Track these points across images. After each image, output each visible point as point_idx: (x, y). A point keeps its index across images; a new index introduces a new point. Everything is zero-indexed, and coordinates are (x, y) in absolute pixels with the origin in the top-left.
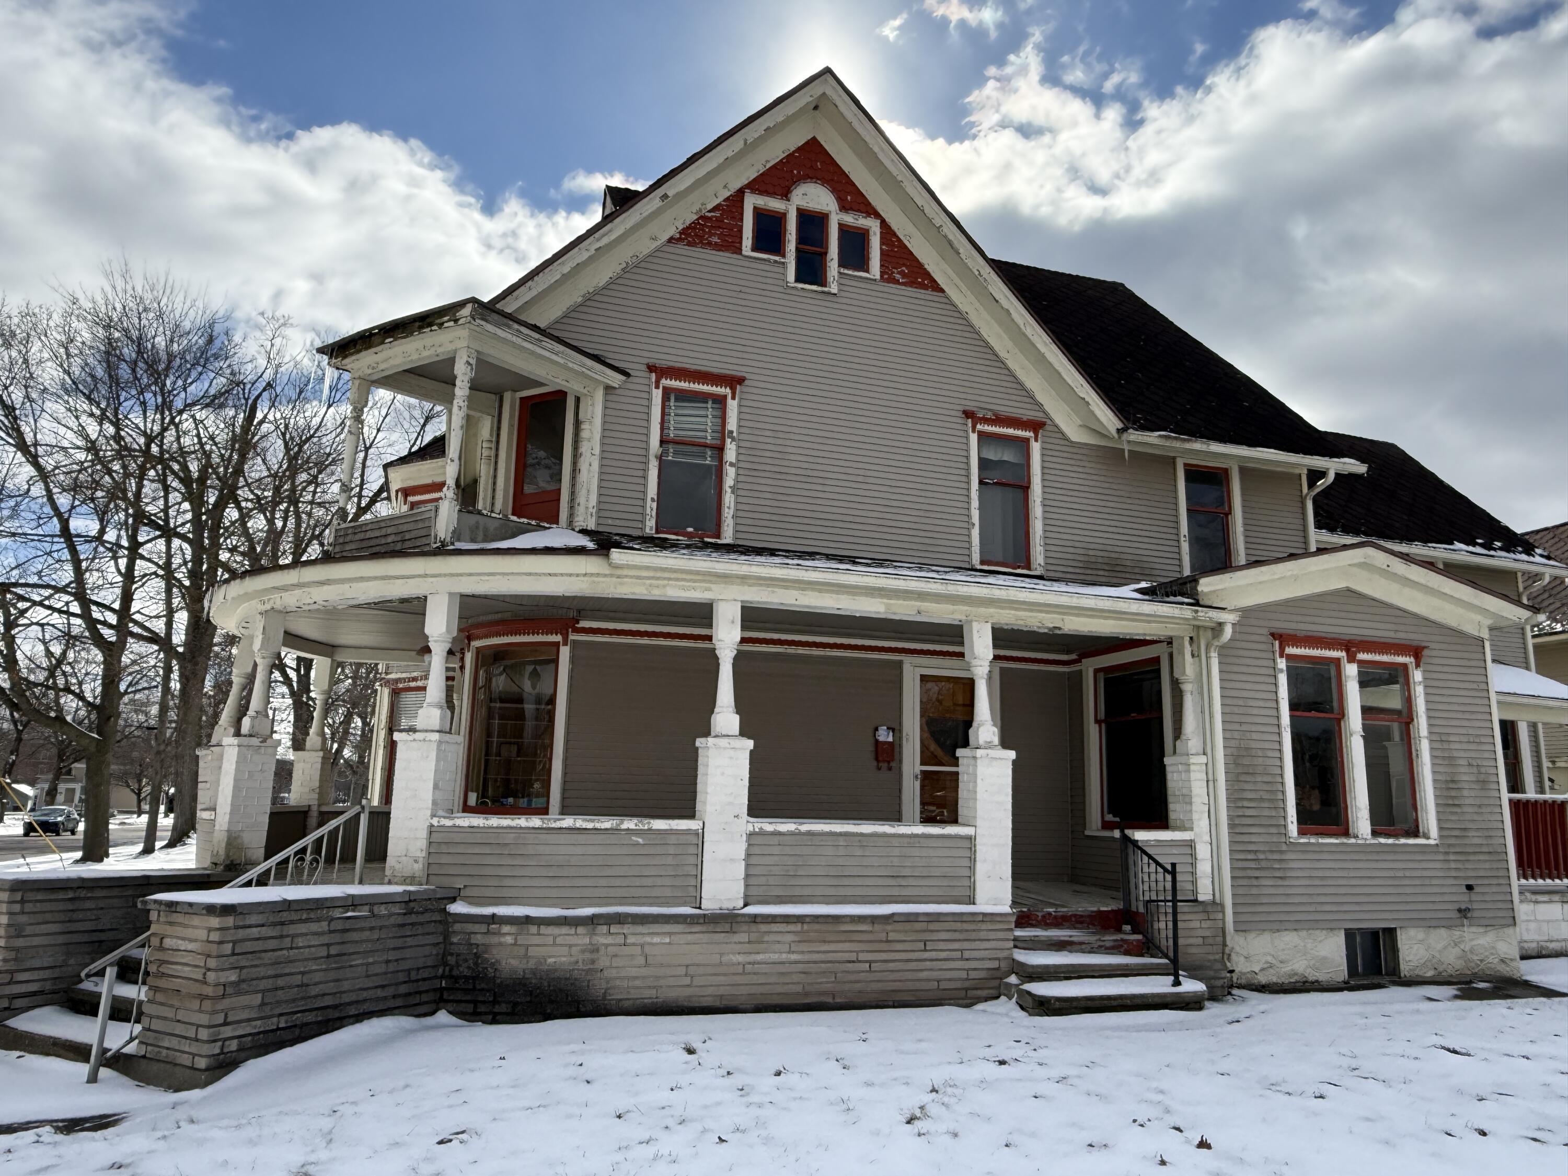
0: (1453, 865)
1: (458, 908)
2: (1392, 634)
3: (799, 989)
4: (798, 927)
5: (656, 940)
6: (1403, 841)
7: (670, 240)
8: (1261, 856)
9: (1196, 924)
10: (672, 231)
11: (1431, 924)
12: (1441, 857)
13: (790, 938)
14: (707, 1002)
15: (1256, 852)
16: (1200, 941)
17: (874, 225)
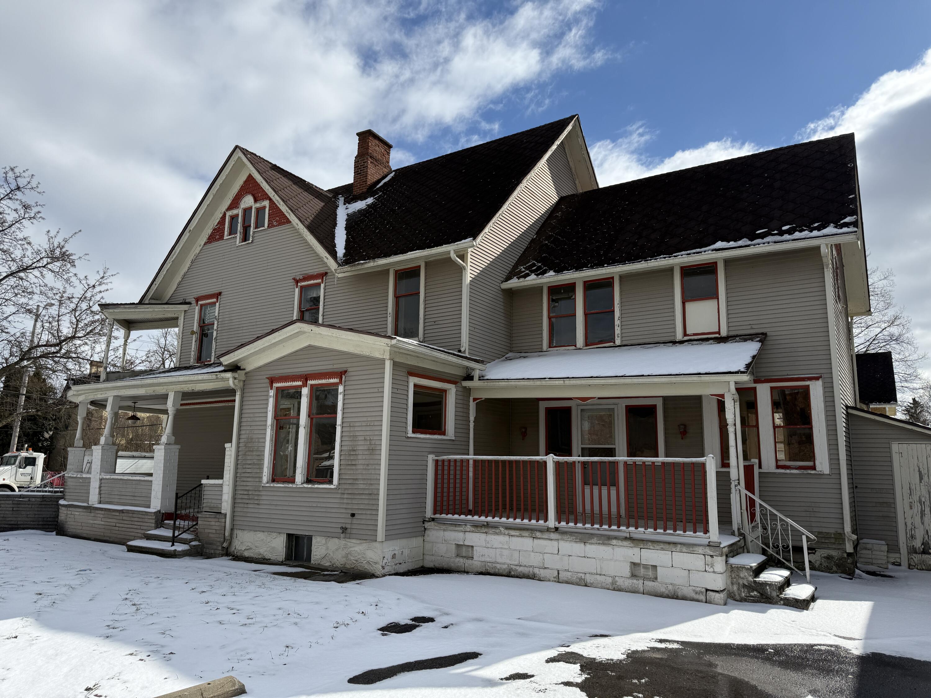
0: (345, 501)
1: (62, 502)
2: (331, 367)
5: (77, 513)
6: (316, 486)
7: (204, 245)
8: (250, 493)
9: (213, 523)
10: (205, 240)
11: (329, 535)
12: (339, 496)
15: (248, 490)
16: (214, 531)
17: (266, 203)
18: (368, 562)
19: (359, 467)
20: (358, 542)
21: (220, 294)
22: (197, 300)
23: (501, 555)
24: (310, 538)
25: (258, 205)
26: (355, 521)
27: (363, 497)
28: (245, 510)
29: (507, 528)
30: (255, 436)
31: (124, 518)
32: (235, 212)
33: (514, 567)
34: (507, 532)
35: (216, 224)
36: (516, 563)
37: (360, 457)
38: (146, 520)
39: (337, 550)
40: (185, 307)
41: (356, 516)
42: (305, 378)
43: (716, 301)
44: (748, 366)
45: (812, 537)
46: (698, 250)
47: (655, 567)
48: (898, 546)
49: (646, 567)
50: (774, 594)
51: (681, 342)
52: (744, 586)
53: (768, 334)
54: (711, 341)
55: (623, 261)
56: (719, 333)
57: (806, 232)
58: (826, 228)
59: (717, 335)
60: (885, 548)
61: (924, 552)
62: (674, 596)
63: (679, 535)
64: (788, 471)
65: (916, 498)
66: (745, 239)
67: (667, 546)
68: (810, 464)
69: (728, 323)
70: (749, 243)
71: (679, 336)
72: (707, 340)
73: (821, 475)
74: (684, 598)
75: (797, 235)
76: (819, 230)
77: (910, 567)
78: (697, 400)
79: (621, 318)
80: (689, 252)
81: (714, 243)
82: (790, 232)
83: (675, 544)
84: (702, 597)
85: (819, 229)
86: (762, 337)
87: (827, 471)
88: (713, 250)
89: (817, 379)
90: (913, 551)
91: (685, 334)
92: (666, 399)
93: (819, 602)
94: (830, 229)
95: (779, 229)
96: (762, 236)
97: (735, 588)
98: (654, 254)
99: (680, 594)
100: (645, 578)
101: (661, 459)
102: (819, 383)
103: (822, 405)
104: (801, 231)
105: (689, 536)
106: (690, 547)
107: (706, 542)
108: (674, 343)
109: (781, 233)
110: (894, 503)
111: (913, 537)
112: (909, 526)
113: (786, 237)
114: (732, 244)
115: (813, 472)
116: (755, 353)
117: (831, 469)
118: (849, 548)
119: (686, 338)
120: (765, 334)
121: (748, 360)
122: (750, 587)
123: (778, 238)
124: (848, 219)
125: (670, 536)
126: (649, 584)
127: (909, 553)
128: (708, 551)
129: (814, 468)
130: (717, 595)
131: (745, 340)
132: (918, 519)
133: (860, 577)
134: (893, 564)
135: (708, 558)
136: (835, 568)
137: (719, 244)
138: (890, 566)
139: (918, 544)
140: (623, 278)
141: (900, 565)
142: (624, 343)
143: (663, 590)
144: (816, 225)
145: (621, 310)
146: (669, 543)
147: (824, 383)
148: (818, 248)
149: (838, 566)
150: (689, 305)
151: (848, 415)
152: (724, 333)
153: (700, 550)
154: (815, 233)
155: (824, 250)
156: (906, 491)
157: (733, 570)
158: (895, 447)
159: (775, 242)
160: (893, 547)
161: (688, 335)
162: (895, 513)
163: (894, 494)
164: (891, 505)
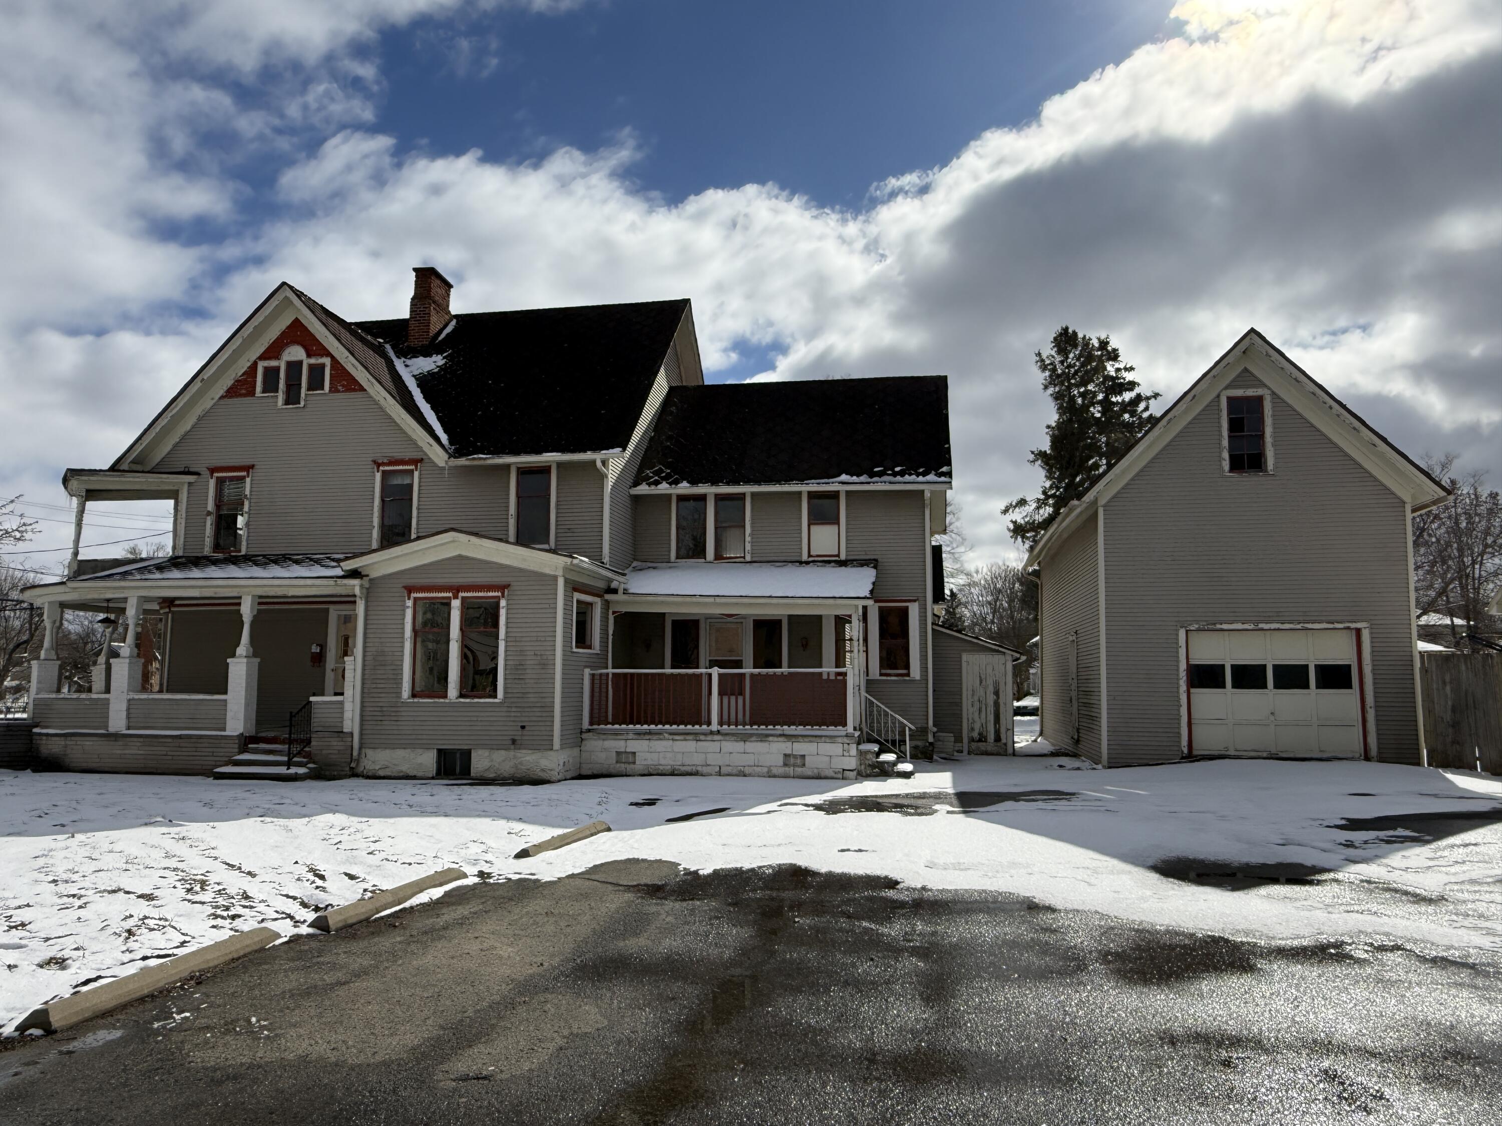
0: (513, 714)
2: (489, 579)
3: (142, 765)
4: (141, 740)
5: (88, 743)
6: (476, 700)
7: (222, 397)
8: (385, 709)
9: (335, 743)
10: (221, 392)
11: (493, 747)
12: (505, 709)
13: (139, 744)
14: (106, 769)
15: (381, 707)
16: (336, 752)
17: (327, 361)
18: (543, 770)
19: (527, 681)
20: (530, 752)
21: (252, 467)
22: (212, 471)
23: (665, 758)
24: (469, 752)
25: (313, 361)
26: (525, 732)
27: (535, 709)
28: (379, 727)
29: (671, 734)
30: (386, 649)
31: (182, 745)
32: (273, 363)
33: (677, 767)
34: (671, 737)
35: (240, 374)
36: (679, 763)
37: (528, 671)
38: (222, 745)
39: (504, 761)
40: (191, 478)
41: (527, 728)
42: (456, 590)
43: (836, 527)
44: (872, 592)
45: (913, 727)
46: (826, 480)
47: (803, 756)
48: (961, 737)
49: (795, 757)
50: (890, 769)
51: (807, 563)
52: (870, 765)
53: (880, 560)
54: (833, 564)
55: (758, 482)
56: (838, 556)
57: (914, 477)
58: (928, 474)
59: (837, 558)
60: (953, 739)
61: (980, 740)
62: (819, 777)
63: (823, 730)
64: (889, 678)
65: (976, 698)
66: (865, 475)
67: (814, 739)
68: (904, 672)
69: (847, 548)
70: (869, 480)
71: (805, 557)
72: (829, 562)
73: (914, 681)
74: (826, 778)
75: (907, 478)
76: (924, 476)
77: (969, 753)
78: (819, 618)
79: (751, 535)
80: (818, 481)
81: (839, 475)
82: (902, 474)
83: (821, 736)
84: (840, 776)
85: (924, 474)
86: (873, 563)
87: (918, 677)
88: (839, 483)
89: (915, 601)
90: (972, 740)
91: (810, 556)
92: (790, 615)
93: (917, 775)
94: (931, 477)
95: (893, 470)
96: (880, 474)
97: (863, 767)
98: (788, 480)
99: (823, 774)
100: (794, 766)
102: (916, 604)
103: (917, 623)
104: (910, 474)
105: (831, 730)
106: (832, 739)
107: (844, 733)
108: (801, 563)
109: (895, 474)
110: (961, 703)
111: (973, 729)
112: (971, 721)
113: (899, 478)
114: (855, 479)
115: (907, 678)
116: (873, 579)
117: (921, 675)
118: (931, 739)
119: (811, 559)
120: (876, 560)
121: (871, 587)
122: (873, 766)
123: (891, 478)
124: (945, 469)
125: (816, 731)
126: (799, 770)
127: (969, 742)
128: (846, 740)
129: (908, 675)
130: (851, 773)
131: (862, 565)
132: (977, 714)
133: (936, 761)
134: (958, 751)
135: (846, 745)
136: (920, 755)
137: (844, 477)
138: (956, 754)
139: (975, 735)
140: (753, 495)
141: (962, 752)
142: (754, 559)
143: (810, 773)
144: (921, 470)
145: (752, 527)
146: (816, 736)
147: (919, 605)
148: (922, 492)
149: (922, 753)
150: (813, 528)
151: (933, 629)
152: (843, 557)
153: (840, 740)
154: (921, 478)
155: (927, 495)
156: (970, 693)
157: (861, 753)
158: (965, 657)
159: (890, 483)
160: (958, 739)
161: (812, 556)
162: (961, 710)
163: (961, 695)
164: (959, 704)
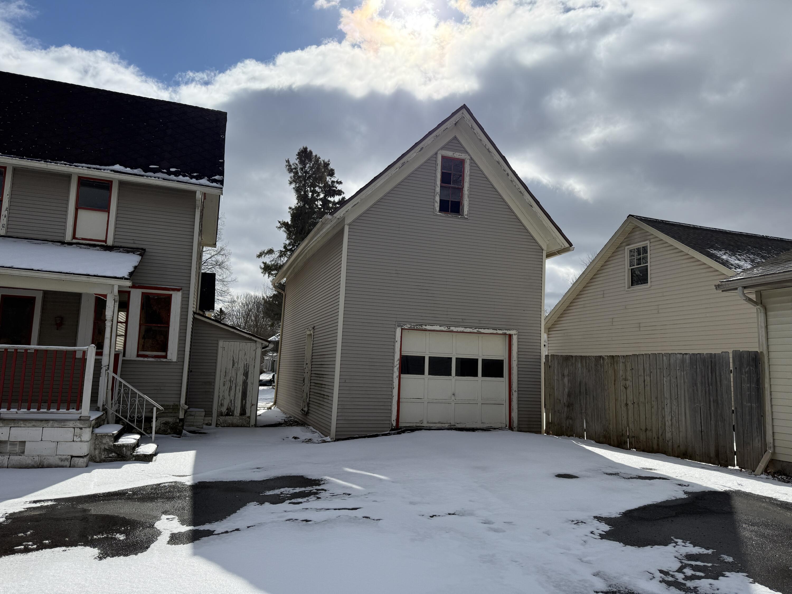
43: (107, 214)
44: (131, 274)
45: (161, 408)
46: (98, 167)
47: (23, 443)
48: (212, 412)
49: (13, 443)
50: (129, 453)
51: (70, 244)
52: (105, 450)
53: (146, 251)
54: (98, 248)
55: (21, 155)
56: (105, 241)
57: (188, 178)
58: (201, 179)
59: (104, 244)
60: (203, 414)
61: (228, 415)
62: (41, 466)
63: (52, 413)
64: (146, 359)
65: (228, 378)
66: (140, 169)
67: (38, 423)
68: (163, 354)
69: (115, 235)
70: (143, 173)
71: (68, 238)
72: (95, 246)
73: (170, 363)
74: (49, 466)
75: (181, 178)
76: (197, 179)
77: (217, 425)
78: (78, 296)
79: (8, 209)
80: (89, 166)
81: (113, 164)
82: (176, 174)
83: (47, 421)
84: (67, 463)
86: (142, 252)
87: (175, 359)
88: (111, 171)
89: (178, 290)
90: (220, 414)
91: (74, 237)
92: (46, 293)
93: (159, 455)
94: (204, 181)
95: (168, 169)
96: (155, 171)
97: (97, 452)
98: (55, 158)
99: (45, 463)
100: (10, 454)
101: (33, 346)
102: (180, 293)
103: (179, 310)
104: (184, 176)
105: (63, 413)
106: (62, 422)
107: (77, 416)
108: (63, 243)
109: (169, 173)
110: (214, 382)
111: (222, 405)
112: (221, 396)
113: (173, 177)
114: (128, 170)
115: (165, 360)
116: (136, 264)
117: (178, 358)
118: (181, 416)
119: (75, 241)
120: (144, 250)
121: (131, 269)
122: (109, 450)
123: (166, 176)
124: (217, 177)
125: (44, 413)
126: (15, 459)
127: (218, 416)
128: (78, 424)
129: (165, 357)
130: (81, 460)
131: (128, 252)
132: (227, 393)
133: (185, 436)
134: (207, 424)
135: (77, 430)
136: (169, 431)
137: (117, 167)
138: (205, 426)
139: (224, 410)
140: (16, 170)
141: (211, 425)
142: (9, 234)
143: (29, 461)
144: (195, 174)
145: (10, 202)
146: (42, 420)
147: (183, 294)
148: (194, 192)
149: (171, 428)
150: (80, 212)
151: (194, 319)
152: (110, 242)
153: (71, 424)
154: (194, 181)
155: (199, 196)
156: (223, 373)
157: (96, 438)
158: (221, 343)
159: (164, 179)
160: (209, 413)
161: (77, 239)
162: (214, 389)
163: (215, 376)
164: (211, 384)
